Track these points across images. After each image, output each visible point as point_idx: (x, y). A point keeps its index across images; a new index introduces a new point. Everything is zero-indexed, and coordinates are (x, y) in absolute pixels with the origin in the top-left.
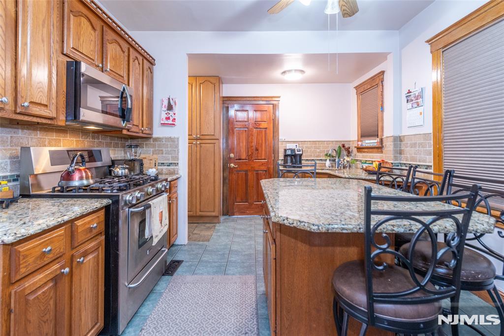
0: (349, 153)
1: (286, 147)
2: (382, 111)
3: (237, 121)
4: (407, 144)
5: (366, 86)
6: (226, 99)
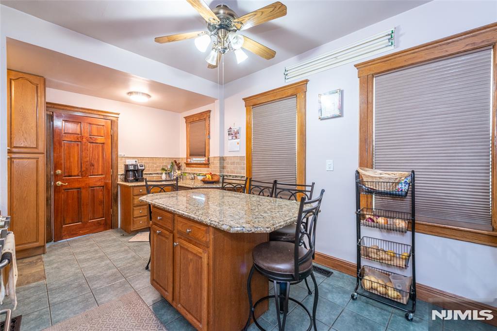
0: (179, 168)
1: (126, 162)
2: (209, 139)
3: (65, 133)
4: (228, 162)
5: (195, 118)
6: (50, 106)
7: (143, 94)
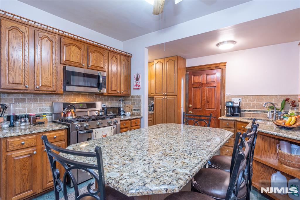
1: (231, 100)
3: (194, 83)
6: (188, 69)
7: (228, 41)
